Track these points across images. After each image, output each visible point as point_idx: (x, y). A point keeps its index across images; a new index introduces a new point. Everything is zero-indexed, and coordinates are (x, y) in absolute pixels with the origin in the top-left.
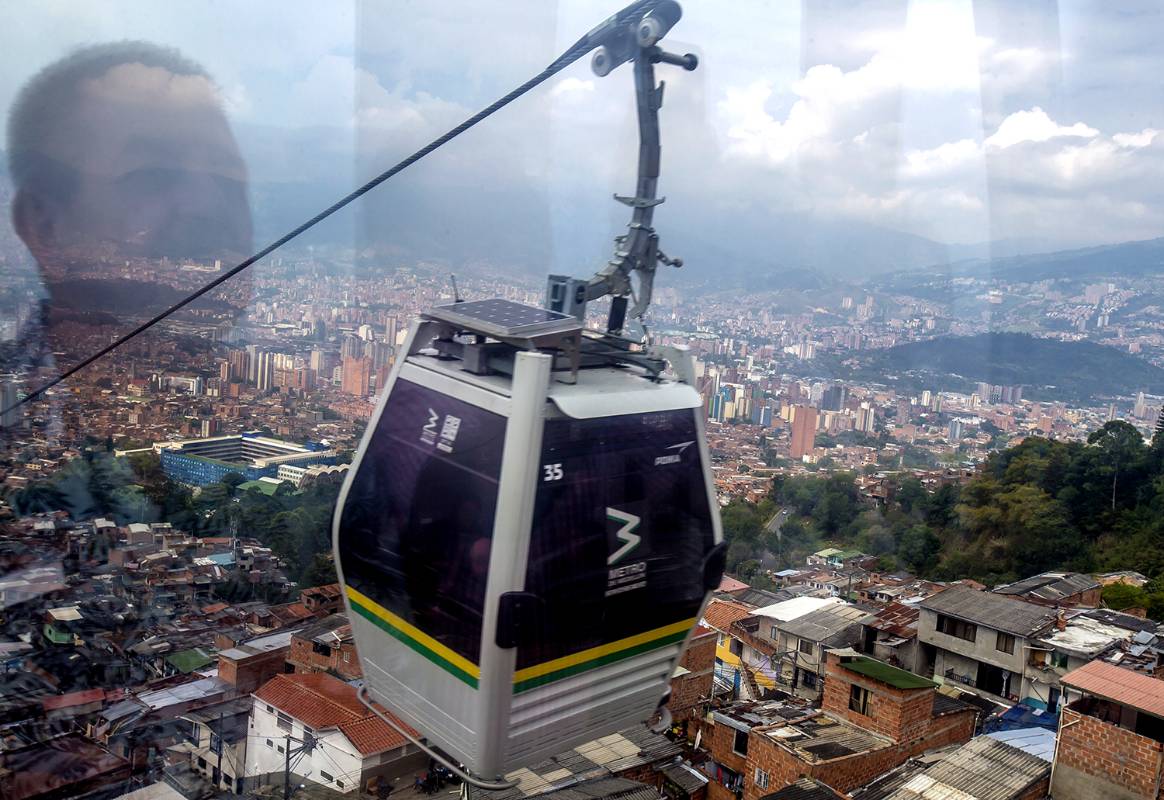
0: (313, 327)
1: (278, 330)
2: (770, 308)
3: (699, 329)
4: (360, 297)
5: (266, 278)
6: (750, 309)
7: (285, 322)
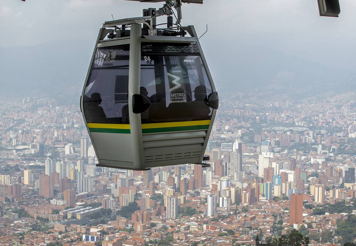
0: (38, 147)
1: (17, 150)
2: (349, 104)
3: (297, 124)
4: (75, 121)
5: (18, 112)
6: (336, 106)
7: (24, 144)
